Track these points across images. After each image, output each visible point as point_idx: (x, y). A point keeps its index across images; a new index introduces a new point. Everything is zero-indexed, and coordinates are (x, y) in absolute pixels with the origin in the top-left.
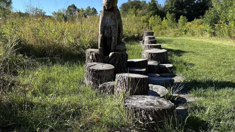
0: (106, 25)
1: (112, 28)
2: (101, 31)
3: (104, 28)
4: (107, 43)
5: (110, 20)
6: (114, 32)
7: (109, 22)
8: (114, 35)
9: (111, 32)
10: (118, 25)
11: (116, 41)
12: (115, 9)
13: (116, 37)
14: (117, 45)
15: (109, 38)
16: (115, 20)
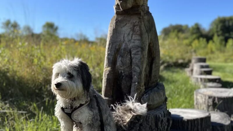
0: (120, 46)
1: (133, 53)
2: (109, 59)
3: (115, 54)
4: (123, 87)
5: (130, 35)
6: (137, 62)
7: (126, 39)
8: (137, 68)
9: (131, 63)
10: (149, 46)
11: (143, 84)
12: (140, 10)
13: (143, 74)
14: (145, 93)
15: (127, 76)
16: (141, 35)
